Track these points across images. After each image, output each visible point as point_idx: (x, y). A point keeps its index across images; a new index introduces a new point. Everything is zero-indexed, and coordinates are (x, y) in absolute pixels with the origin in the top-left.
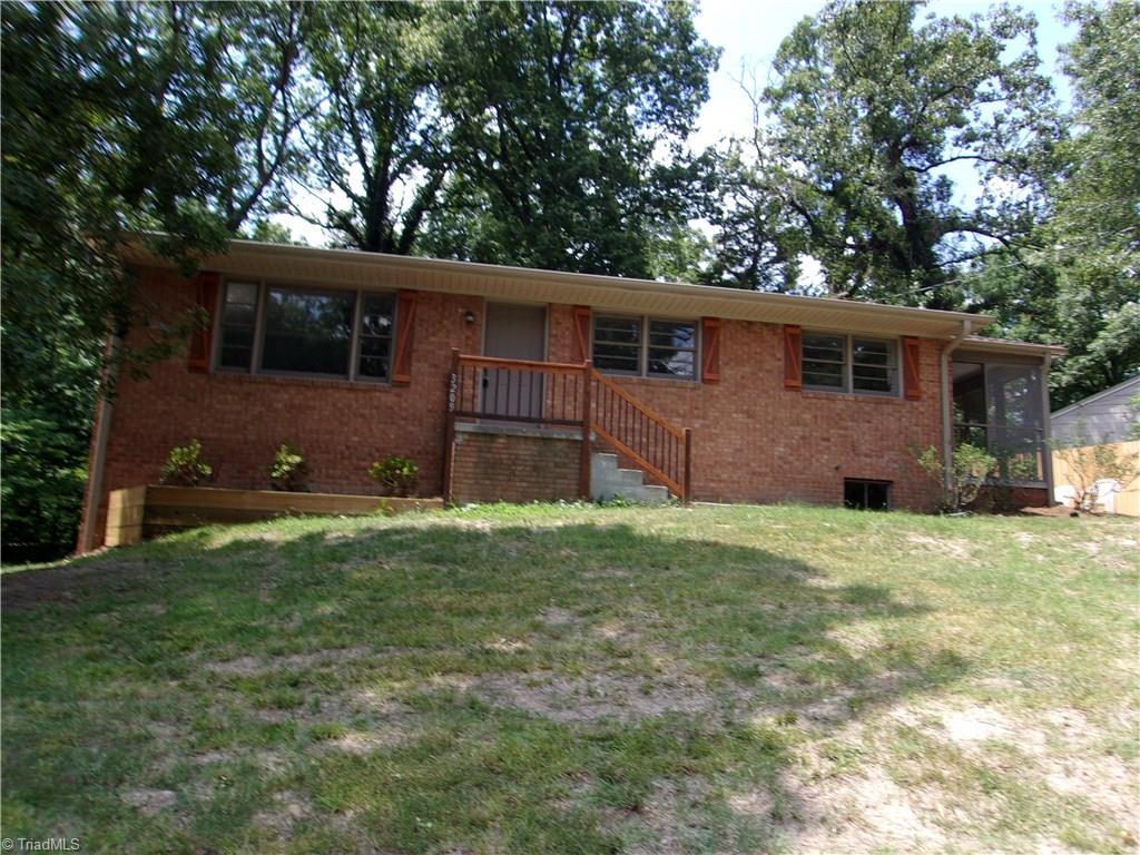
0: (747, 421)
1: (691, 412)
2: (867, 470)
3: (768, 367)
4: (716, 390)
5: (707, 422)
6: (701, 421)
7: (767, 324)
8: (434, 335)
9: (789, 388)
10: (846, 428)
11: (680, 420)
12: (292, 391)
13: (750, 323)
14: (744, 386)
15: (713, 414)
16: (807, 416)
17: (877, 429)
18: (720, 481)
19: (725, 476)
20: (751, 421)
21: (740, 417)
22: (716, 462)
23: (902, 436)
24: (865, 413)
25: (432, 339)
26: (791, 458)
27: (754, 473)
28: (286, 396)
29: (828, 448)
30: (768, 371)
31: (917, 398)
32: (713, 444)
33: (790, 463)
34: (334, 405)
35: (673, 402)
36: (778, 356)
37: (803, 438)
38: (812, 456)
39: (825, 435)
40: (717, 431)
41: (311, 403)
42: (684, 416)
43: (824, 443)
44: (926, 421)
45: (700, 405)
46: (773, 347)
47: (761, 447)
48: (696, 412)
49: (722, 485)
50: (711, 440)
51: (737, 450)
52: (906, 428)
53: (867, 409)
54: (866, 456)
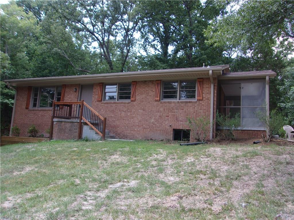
0: (143, 112)
1: (127, 110)
2: (181, 126)
3: (150, 94)
4: (134, 103)
5: (132, 113)
6: (130, 113)
7: (151, 81)
8: (68, 95)
9: (156, 101)
10: (174, 112)
11: (124, 113)
12: (42, 112)
13: (145, 81)
14: (143, 101)
15: (133, 110)
16: (162, 109)
17: (185, 112)
18: (134, 131)
19: (136, 129)
20: (144, 112)
21: (141, 111)
22: (133, 125)
23: (195, 114)
24: (181, 107)
25: (68, 96)
26: (156, 123)
27: (144, 128)
28: (41, 113)
29: (168, 119)
30: (150, 96)
31: (202, 100)
32: (133, 120)
33: (156, 124)
34: (49, 115)
35: (122, 108)
36: (154, 90)
37: (160, 116)
38: (162, 122)
39: (167, 115)
40: (134, 116)
41: (45, 114)
42: (125, 112)
43: (167, 118)
44: (205, 108)
45: (130, 108)
46: (152, 88)
47: (147, 120)
48: (129, 110)
49: (135, 132)
50: (132, 118)
51: (139, 121)
52: (197, 111)
53: (182, 105)
54: (181, 121)
